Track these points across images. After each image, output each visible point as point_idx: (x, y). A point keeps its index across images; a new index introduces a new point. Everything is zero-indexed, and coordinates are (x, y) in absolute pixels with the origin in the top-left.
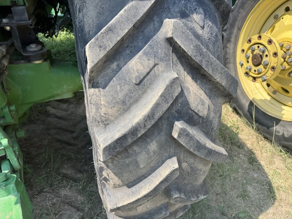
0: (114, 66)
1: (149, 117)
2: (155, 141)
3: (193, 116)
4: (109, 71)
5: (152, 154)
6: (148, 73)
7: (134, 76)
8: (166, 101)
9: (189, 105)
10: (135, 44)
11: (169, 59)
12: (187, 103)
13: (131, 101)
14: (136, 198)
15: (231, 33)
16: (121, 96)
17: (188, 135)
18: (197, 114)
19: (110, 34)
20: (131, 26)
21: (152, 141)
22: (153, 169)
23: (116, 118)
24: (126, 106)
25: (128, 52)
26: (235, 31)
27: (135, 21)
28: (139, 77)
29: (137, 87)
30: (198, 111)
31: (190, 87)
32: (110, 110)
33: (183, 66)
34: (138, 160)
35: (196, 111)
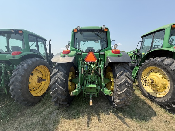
0: (120, 77)
1: (124, 82)
2: (124, 85)
6: (123, 77)
13: (121, 80)
15: (139, 76)
17: (128, 84)
22: (124, 89)
26: (140, 75)
27: (122, 73)
31: (128, 79)
34: (122, 87)
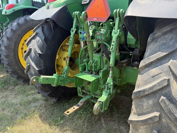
0: (147, 69)
1: (151, 88)
2: (152, 100)
3: (172, 99)
4: (145, 70)
5: (149, 105)
6: (157, 75)
7: (152, 74)
8: (159, 86)
9: (172, 93)
10: (157, 65)
11: (168, 73)
12: (171, 92)
13: (148, 82)
14: (137, 120)
16: (145, 79)
17: (165, 103)
18: (175, 99)
19: (148, 60)
20: (156, 59)
21: (151, 100)
23: (142, 86)
24: (146, 83)
25: (153, 66)
27: (157, 58)
28: (154, 75)
29: (152, 78)
30: (176, 98)
31: (174, 86)
32: (141, 82)
33: (174, 77)
34: (144, 105)
35: (175, 97)
